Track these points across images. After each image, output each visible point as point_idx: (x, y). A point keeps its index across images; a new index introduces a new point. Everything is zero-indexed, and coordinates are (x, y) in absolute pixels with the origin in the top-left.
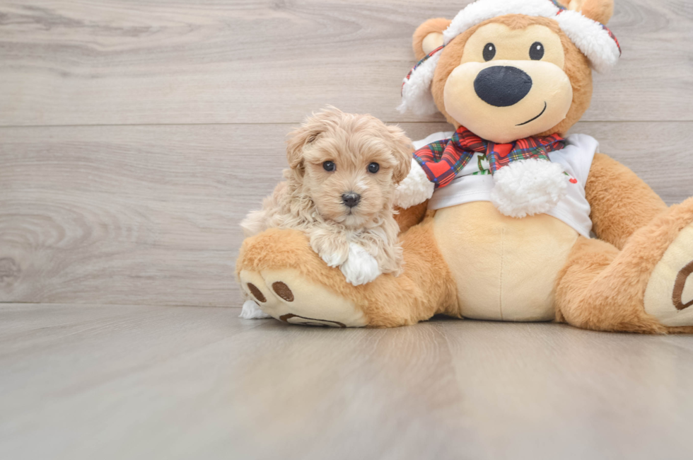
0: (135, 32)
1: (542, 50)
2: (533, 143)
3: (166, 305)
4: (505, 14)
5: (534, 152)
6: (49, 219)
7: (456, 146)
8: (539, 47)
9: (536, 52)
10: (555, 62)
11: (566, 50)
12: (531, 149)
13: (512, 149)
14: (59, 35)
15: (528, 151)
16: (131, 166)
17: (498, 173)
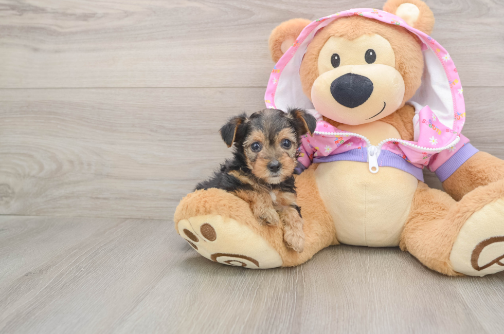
0: (86, 17)
14: (29, 19)
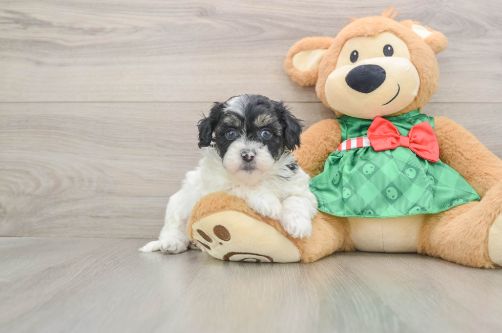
3: (120, 238)
6: (28, 173)
14: (34, 33)
16: (91, 133)
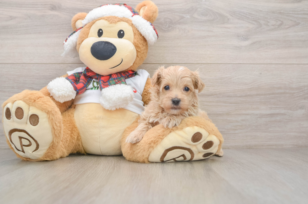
1: (123, 34)
2: (119, 75)
4: (108, 16)
5: (119, 80)
7: (85, 76)
8: (122, 32)
9: (121, 34)
10: (129, 39)
11: (135, 34)
12: (118, 78)
13: (110, 78)
15: (117, 79)
17: (104, 90)
